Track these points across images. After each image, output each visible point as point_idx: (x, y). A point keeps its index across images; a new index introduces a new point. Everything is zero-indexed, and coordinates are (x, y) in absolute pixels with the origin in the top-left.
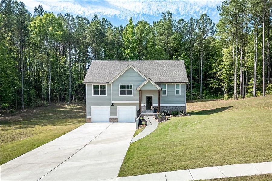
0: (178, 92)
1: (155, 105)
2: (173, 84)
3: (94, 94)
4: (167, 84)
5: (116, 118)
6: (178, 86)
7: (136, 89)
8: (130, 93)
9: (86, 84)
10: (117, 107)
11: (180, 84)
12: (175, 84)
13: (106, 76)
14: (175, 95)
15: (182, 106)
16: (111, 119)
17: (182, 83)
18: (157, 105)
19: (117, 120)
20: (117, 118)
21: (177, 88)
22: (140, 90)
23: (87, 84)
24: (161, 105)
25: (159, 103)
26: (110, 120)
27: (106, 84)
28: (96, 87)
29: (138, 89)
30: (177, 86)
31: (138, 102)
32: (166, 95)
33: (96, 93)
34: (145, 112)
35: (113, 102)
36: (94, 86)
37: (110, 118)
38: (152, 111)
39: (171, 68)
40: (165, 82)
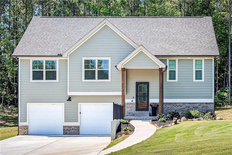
0: (199, 75)
1: (154, 100)
2: (189, 58)
3: (33, 79)
4: (177, 59)
5: (76, 127)
6: (199, 63)
7: (116, 66)
8: (104, 75)
9: (18, 58)
10: (79, 104)
11: (203, 59)
12: (194, 59)
13: (57, 44)
14: (194, 80)
15: (206, 103)
16: (66, 128)
17: (206, 58)
18: (157, 101)
19: (79, 130)
20: (79, 127)
21: (197, 67)
22: (123, 70)
23: (20, 58)
24: (165, 101)
25: (162, 97)
26: (64, 130)
27: (57, 59)
28: (37, 65)
29: (120, 67)
30: (197, 63)
31: (120, 93)
32: (177, 80)
33: (37, 76)
34: (133, 115)
35: (70, 94)
36: (35, 62)
37: (64, 127)
38: (147, 113)
39: (187, 30)
40: (174, 54)
